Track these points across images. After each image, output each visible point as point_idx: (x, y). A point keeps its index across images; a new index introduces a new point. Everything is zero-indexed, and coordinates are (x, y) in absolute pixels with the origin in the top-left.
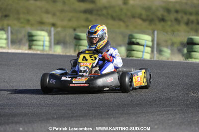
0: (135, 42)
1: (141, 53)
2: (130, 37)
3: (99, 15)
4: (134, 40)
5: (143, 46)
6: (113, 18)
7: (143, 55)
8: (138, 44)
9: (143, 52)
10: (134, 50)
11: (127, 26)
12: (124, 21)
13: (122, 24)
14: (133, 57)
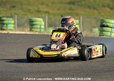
0: (105, 25)
1: (110, 33)
2: (102, 22)
3: (79, 6)
4: (104, 23)
5: (111, 28)
6: (89, 7)
7: (111, 34)
8: (107, 26)
9: (111, 32)
10: (104, 31)
11: (99, 13)
12: (97, 10)
13: (95, 11)
14: (103, 35)
